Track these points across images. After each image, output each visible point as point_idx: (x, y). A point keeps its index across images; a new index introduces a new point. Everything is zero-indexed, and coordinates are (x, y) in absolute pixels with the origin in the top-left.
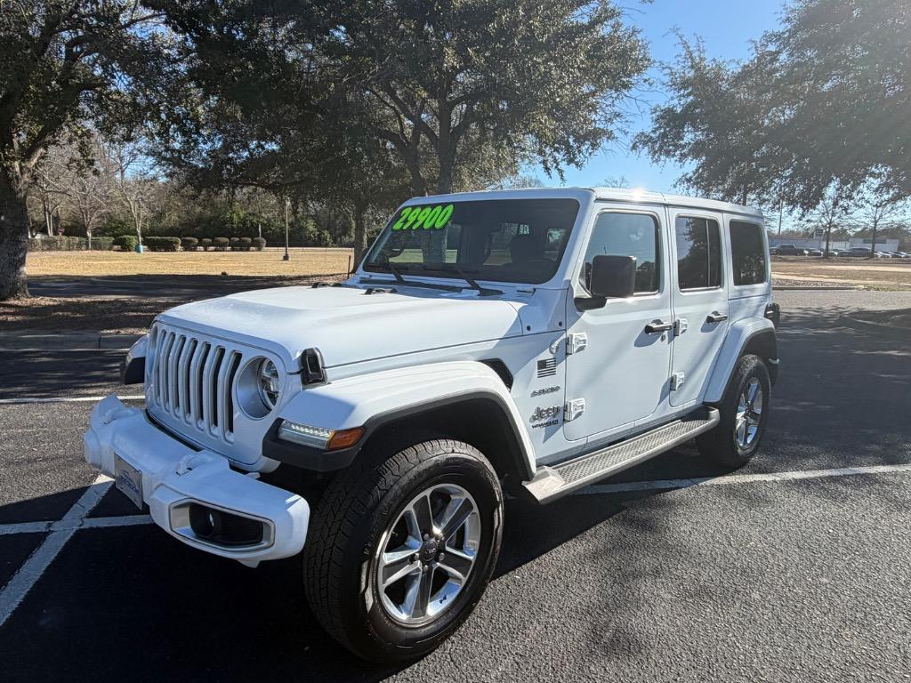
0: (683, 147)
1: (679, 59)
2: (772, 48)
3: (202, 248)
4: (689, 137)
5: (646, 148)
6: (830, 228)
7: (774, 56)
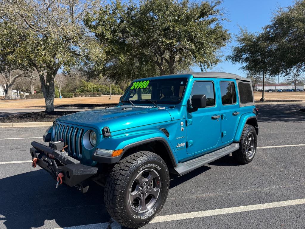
0: (242, 59)
1: (239, 33)
2: (268, 30)
3: (81, 96)
4: (244, 56)
5: (230, 60)
6: (296, 82)
7: (269, 32)
